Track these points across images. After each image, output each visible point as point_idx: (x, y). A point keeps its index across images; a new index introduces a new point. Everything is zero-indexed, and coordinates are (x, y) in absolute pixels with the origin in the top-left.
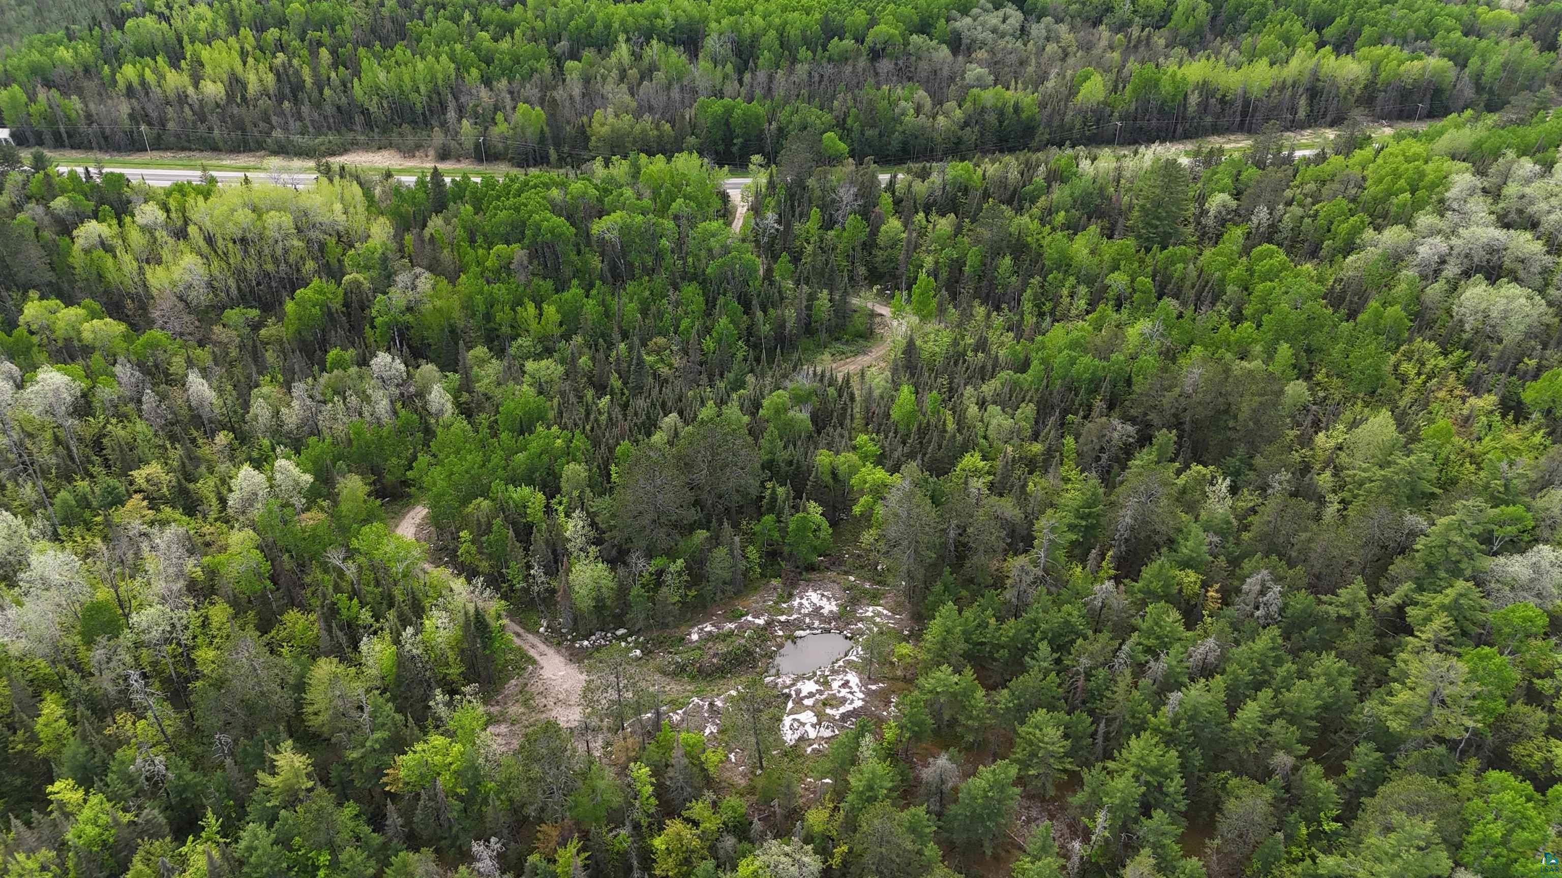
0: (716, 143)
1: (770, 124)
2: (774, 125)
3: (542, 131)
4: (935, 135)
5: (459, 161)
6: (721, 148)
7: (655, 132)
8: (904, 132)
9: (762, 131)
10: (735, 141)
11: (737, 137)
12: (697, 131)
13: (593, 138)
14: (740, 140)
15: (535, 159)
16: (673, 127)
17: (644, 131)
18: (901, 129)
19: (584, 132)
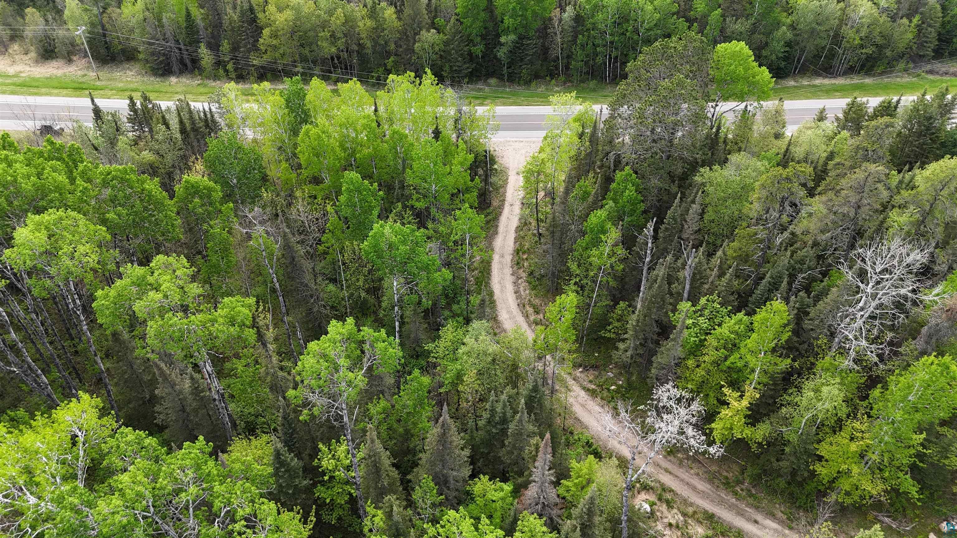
0: (470, 41)
1: (563, 10)
2: (570, 12)
3: (188, 14)
4: (848, 32)
5: (70, 61)
6: (478, 50)
7: (369, 23)
8: (793, 27)
9: (547, 23)
10: (503, 39)
11: (507, 31)
12: (440, 21)
13: (266, 32)
14: (512, 37)
15: (182, 61)
16: (399, 12)
17: (349, 21)
18: (789, 21)
19: (254, 20)
